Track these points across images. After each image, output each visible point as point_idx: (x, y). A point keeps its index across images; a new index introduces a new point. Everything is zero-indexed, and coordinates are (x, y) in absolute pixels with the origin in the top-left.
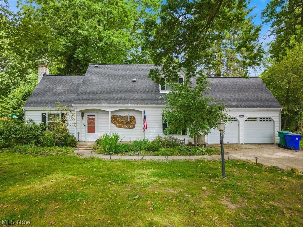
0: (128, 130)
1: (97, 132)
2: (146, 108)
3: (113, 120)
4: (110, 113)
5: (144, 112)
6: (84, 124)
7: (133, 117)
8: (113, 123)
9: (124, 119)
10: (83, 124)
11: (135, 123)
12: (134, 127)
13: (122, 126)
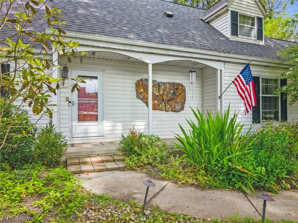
0: (171, 114)
1: (103, 120)
2: (224, 62)
3: (142, 90)
4: (150, 67)
5: (221, 70)
6: (67, 99)
7: (183, 86)
8: (141, 99)
9: (164, 91)
10: (64, 99)
11: (185, 100)
12: (182, 109)
13: (159, 106)
